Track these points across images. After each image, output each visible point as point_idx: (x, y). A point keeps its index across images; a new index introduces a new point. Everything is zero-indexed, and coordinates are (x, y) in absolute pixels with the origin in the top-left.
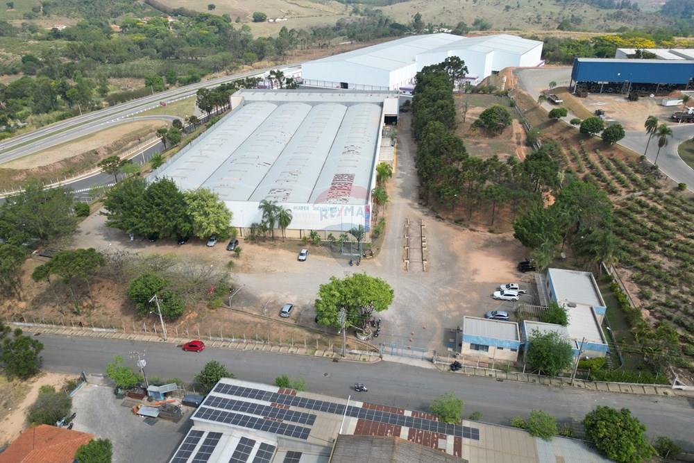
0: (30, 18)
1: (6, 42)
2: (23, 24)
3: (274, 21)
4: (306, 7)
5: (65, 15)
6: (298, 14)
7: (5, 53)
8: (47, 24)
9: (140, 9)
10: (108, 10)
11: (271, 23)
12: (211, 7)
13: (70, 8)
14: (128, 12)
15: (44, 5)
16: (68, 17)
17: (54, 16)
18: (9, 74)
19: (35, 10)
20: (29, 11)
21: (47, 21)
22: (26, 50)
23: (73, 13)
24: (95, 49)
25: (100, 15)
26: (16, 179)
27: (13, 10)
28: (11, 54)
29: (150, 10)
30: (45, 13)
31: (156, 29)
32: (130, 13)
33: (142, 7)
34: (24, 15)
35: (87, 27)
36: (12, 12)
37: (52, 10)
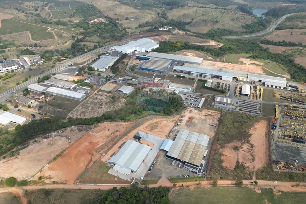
3: (131, 20)
7: (68, 33)
16: (79, 17)
18: (70, 40)
27: (66, 14)
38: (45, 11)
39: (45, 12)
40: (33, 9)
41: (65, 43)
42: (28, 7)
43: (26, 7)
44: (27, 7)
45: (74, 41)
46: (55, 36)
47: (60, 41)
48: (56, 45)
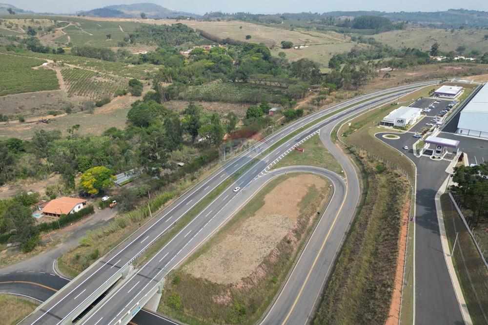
0: (122, 45)
1: (113, 66)
2: (118, 50)
3: (299, 48)
4: (317, 37)
5: (146, 43)
6: (314, 42)
7: (113, 75)
8: (134, 50)
9: (197, 39)
10: (174, 40)
11: (297, 49)
12: (248, 37)
13: (149, 38)
14: (189, 41)
15: (131, 36)
16: (147, 45)
17: (138, 44)
18: (121, 95)
19: (126, 40)
20: (122, 41)
21: (134, 48)
22: (128, 73)
23: (151, 42)
24: (179, 73)
25: (169, 44)
26: (219, 301)
27: (110, 40)
28: (117, 76)
29: (203, 40)
30: (132, 42)
31: (221, 56)
32: (190, 42)
33: (197, 37)
34: (119, 43)
35: (165, 53)
36: (109, 41)
37: (136, 39)
38: (54, 34)
39: (53, 36)
40: (24, 32)
41: (99, 105)
42: (13, 27)
43: (6, 29)
44: (8, 27)
45: (141, 98)
46: (62, 82)
47: (77, 99)
48: (51, 113)
